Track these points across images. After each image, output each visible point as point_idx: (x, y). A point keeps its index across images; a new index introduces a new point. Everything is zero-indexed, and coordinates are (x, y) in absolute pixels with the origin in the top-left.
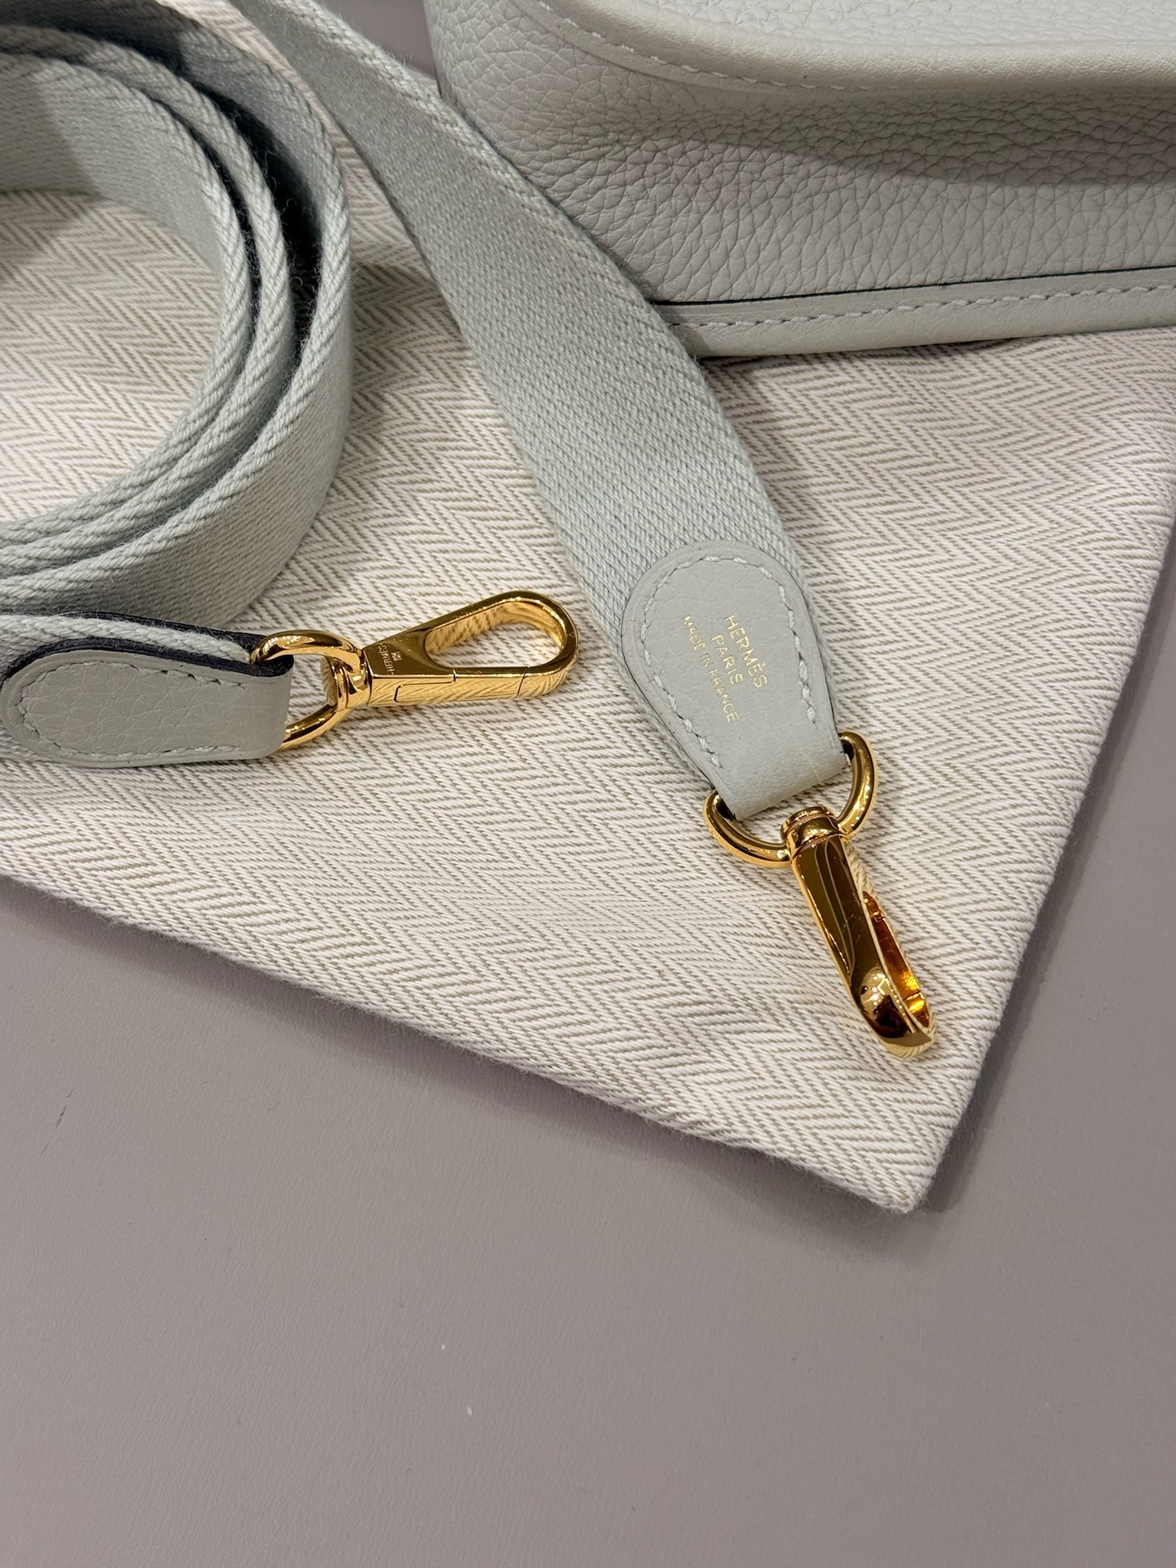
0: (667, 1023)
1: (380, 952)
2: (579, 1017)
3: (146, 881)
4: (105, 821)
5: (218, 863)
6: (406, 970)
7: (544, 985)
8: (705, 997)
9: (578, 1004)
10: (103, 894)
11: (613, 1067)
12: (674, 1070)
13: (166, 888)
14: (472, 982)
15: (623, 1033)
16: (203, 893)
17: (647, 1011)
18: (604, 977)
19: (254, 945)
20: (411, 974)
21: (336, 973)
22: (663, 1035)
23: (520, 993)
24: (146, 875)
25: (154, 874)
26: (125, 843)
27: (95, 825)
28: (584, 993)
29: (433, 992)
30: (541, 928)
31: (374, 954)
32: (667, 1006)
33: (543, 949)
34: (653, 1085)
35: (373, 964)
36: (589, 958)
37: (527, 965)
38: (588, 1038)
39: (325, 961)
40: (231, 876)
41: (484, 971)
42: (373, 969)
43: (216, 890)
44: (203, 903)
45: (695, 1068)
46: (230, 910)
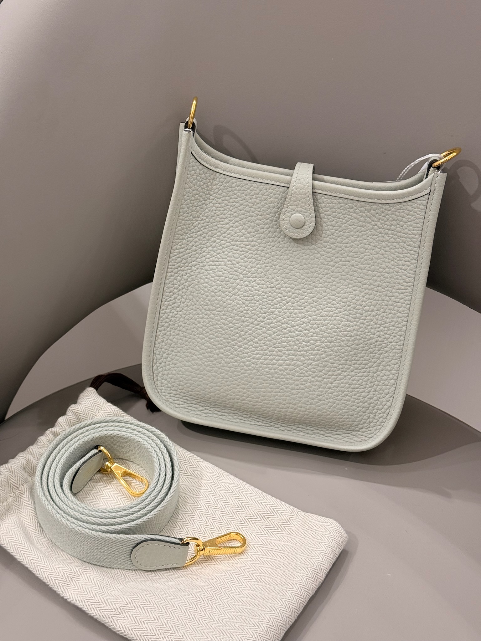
5: (113, 604)
6: (145, 633)
14: (157, 638)
16: (109, 611)
19: (117, 624)
24: (98, 605)
25: (100, 605)
26: (95, 597)
27: (91, 592)
30: (174, 628)
31: (140, 628)
37: (169, 637)
39: (130, 629)
40: (115, 608)
41: (160, 636)
42: (139, 632)
43: (112, 610)
44: (108, 613)
46: (114, 615)
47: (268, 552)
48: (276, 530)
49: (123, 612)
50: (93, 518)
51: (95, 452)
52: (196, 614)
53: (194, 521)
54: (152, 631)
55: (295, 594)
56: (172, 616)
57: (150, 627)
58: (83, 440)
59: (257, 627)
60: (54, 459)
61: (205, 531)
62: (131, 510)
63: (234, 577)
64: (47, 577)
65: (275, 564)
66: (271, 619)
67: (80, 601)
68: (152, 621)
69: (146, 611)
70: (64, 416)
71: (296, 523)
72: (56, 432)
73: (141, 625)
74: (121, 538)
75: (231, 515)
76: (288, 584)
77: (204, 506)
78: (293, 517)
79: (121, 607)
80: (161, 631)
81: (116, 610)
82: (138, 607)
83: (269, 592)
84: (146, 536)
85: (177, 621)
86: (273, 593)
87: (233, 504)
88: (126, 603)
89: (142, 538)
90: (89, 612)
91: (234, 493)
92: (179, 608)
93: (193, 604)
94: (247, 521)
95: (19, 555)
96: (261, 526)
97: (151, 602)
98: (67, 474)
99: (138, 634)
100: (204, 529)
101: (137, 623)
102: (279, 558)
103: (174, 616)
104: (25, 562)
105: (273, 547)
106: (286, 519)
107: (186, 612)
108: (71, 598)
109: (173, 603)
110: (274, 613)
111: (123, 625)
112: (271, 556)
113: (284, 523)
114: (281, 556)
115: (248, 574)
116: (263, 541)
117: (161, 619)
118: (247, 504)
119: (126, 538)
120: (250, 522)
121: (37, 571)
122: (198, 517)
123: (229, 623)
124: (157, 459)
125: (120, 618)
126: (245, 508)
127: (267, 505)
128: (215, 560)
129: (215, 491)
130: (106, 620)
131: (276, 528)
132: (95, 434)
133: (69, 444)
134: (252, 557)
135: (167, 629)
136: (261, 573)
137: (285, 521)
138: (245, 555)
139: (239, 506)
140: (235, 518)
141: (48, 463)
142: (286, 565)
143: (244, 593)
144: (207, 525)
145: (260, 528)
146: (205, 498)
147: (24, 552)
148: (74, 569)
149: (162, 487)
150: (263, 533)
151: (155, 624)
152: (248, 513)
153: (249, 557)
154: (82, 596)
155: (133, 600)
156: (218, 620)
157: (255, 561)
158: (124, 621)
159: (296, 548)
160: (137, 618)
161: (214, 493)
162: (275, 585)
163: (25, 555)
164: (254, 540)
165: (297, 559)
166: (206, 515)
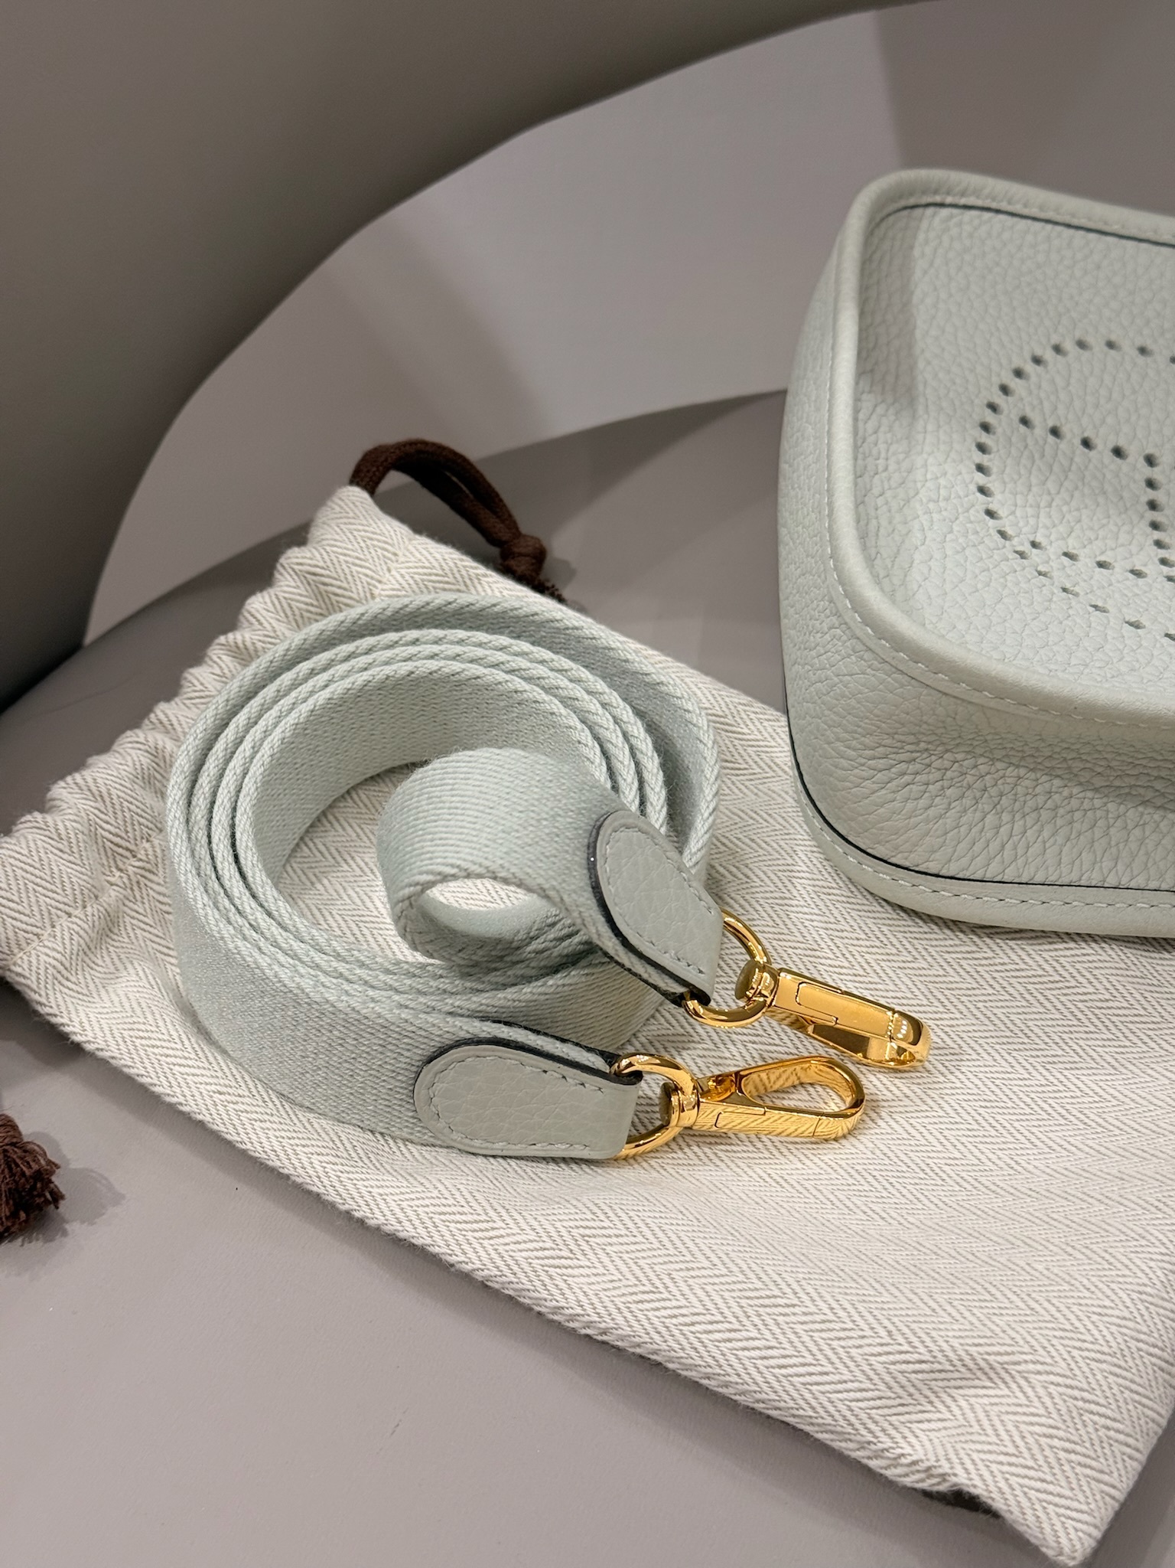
0: (894, 1378)
1: (664, 1300)
2: (819, 1369)
3: (487, 1234)
5: (544, 1222)
7: (793, 1337)
8: (927, 1357)
9: (820, 1356)
10: (452, 1242)
11: (848, 1414)
12: (901, 1418)
13: (501, 1240)
14: (735, 1331)
15: (856, 1385)
16: (531, 1246)
17: (877, 1366)
18: (842, 1334)
19: (567, 1291)
20: (687, 1320)
21: (628, 1315)
22: (890, 1388)
23: (774, 1343)
24: (487, 1230)
25: (493, 1229)
26: (473, 1203)
28: (825, 1347)
29: (703, 1336)
30: (795, 1286)
31: (659, 1300)
32: (894, 1363)
33: (794, 1306)
34: (883, 1430)
35: (658, 1309)
36: (831, 1317)
37: (780, 1319)
38: (827, 1388)
39: (621, 1306)
42: (658, 1313)
43: (541, 1244)
44: (529, 1254)
45: (920, 1416)
46: (551, 1262)
49: (585, 1247)
54: (710, 1305)
57: (700, 1293)
64: (278, 1148)
67: (417, 1223)
69: (674, 1238)
70: (265, 591)
72: (242, 649)
73: (662, 1290)
79: (575, 1232)
80: (744, 1302)
81: (559, 1241)
82: (640, 1224)
95: (165, 1083)
99: (655, 1321)
101: (645, 1281)
104: (192, 1103)
111: (590, 1293)
121: (241, 1131)
125: (576, 1272)
130: (524, 1280)
135: (768, 1293)
147: (182, 1069)
151: (717, 1280)
158: (593, 1279)
160: (641, 1262)
163: (189, 1078)
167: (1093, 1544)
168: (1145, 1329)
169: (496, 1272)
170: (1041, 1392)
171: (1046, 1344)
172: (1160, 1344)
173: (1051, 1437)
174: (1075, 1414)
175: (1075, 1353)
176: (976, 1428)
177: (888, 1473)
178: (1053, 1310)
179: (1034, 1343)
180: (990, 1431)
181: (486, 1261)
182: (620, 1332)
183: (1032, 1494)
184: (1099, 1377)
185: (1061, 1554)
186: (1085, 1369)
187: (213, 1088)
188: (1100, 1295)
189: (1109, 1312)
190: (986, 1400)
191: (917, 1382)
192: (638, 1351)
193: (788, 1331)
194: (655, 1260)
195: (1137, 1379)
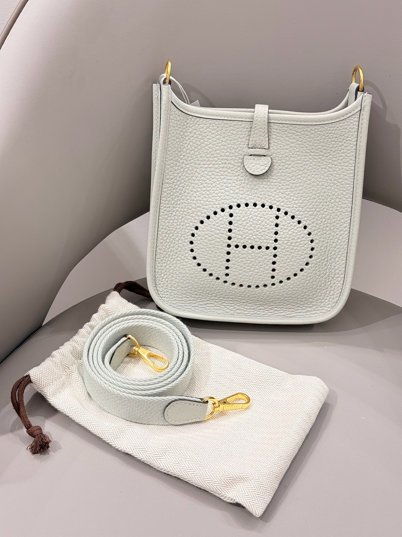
0: (225, 481)
2: (211, 479)
3: (144, 451)
4: (139, 441)
7: (206, 473)
8: (232, 476)
9: (211, 477)
10: (137, 453)
11: (216, 488)
12: (227, 489)
13: (147, 453)
15: (218, 482)
17: (222, 478)
18: (216, 473)
19: (161, 463)
20: (185, 469)
21: (173, 468)
22: (224, 483)
23: (202, 474)
26: (141, 445)
27: (137, 441)
28: (212, 475)
29: (188, 473)
30: (207, 463)
32: (225, 478)
34: (223, 491)
35: (179, 467)
37: (203, 469)
38: (212, 483)
39: (172, 466)
43: (156, 454)
44: (153, 456)
45: (230, 488)
46: (157, 457)
47: (268, 406)
48: (272, 390)
49: (164, 454)
50: (132, 386)
51: (125, 340)
52: (222, 453)
53: (208, 387)
54: (190, 466)
55: (295, 433)
56: (203, 455)
57: (188, 464)
58: (115, 330)
59: (270, 458)
60: (96, 344)
61: (217, 394)
62: (161, 379)
63: (245, 426)
64: (101, 433)
65: (276, 414)
66: (280, 451)
67: (130, 449)
68: (188, 459)
69: (183, 452)
70: (96, 314)
71: (287, 383)
72: (92, 325)
73: (180, 463)
74: (156, 399)
75: (236, 382)
76: (288, 426)
77: (214, 376)
78: (285, 379)
79: (162, 451)
80: (196, 466)
81: (159, 453)
82: (176, 450)
83: (275, 434)
84: (176, 397)
85: (208, 458)
86: (278, 434)
87: (236, 373)
88: (166, 448)
89: (173, 398)
90: (137, 457)
91: (236, 365)
92: (207, 449)
93: (218, 446)
94: (249, 384)
95: (77, 418)
96: (260, 388)
97: (185, 445)
98: (106, 355)
99: (179, 469)
100: (216, 393)
101: (177, 461)
102: (278, 409)
103: (205, 455)
104: (83, 422)
105: (272, 402)
106: (279, 381)
107: (213, 451)
108: (122, 447)
109: (202, 446)
110: (282, 447)
111: (165, 464)
112: (271, 409)
113: (278, 385)
114: (279, 408)
115: (256, 423)
116: (263, 399)
117: (195, 457)
118: (248, 372)
119: (160, 400)
120: (251, 385)
121: (93, 428)
122: (210, 384)
123: (248, 458)
124: (176, 341)
125: (162, 459)
126: (246, 375)
127: (263, 372)
128: (227, 415)
129: (221, 364)
130: (152, 461)
131: (272, 389)
132: (124, 325)
133: (105, 333)
134: (256, 411)
135: (201, 464)
136: (265, 421)
137: (279, 383)
138: (250, 410)
139: (241, 374)
140: (239, 383)
141: (92, 346)
142: (285, 414)
143: (255, 437)
144: (218, 389)
145: (259, 390)
146: (214, 370)
147: (81, 415)
148: (122, 426)
149: (181, 361)
150: (262, 393)
151: (191, 461)
152: (249, 379)
153: (254, 411)
154: (130, 445)
155: (171, 445)
156: (238, 456)
157: (259, 413)
158: (166, 461)
159: (290, 401)
160: (176, 458)
161: (221, 365)
162: (279, 428)
163: (82, 417)
164: (255, 399)
165: (292, 408)
166: (216, 382)
167: (263, 513)
168: (274, 470)
169: (146, 459)
170: (253, 483)
171: (254, 473)
172: (276, 473)
173: (255, 492)
174: (259, 487)
175: (260, 475)
176: (241, 490)
177: (224, 499)
178: (256, 467)
179: (252, 473)
180: (243, 491)
181: (144, 457)
182: (171, 472)
183: (251, 503)
184: (264, 480)
185: (256, 515)
186: (262, 478)
187: (87, 419)
188: (265, 463)
189: (267, 466)
190: (243, 485)
191: (230, 481)
192: (175, 475)
193: (205, 472)
194: (179, 457)
195: (272, 480)
